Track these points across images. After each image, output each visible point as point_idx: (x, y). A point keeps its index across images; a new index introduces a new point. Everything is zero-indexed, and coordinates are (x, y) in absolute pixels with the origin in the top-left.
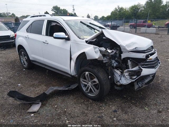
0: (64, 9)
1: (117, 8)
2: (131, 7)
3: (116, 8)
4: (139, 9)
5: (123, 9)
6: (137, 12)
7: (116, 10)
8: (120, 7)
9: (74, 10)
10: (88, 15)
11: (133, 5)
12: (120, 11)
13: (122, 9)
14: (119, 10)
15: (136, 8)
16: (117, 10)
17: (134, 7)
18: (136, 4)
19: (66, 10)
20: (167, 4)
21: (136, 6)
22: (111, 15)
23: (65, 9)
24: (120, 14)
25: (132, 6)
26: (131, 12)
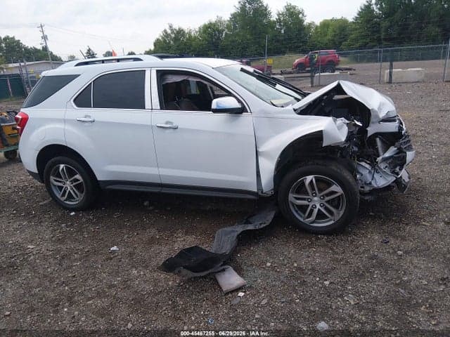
0: (6, 38)
1: (169, 31)
2: (203, 27)
3: (165, 31)
4: (220, 32)
5: (184, 32)
6: (219, 38)
7: (166, 35)
8: (176, 27)
9: (45, 38)
10: (89, 50)
11: (207, 23)
12: (176, 39)
13: (180, 32)
14: (173, 36)
15: (214, 31)
16: (169, 35)
17: (209, 27)
18: (213, 20)
19: (16, 39)
20: (279, 19)
21: (214, 25)
22: (154, 49)
23: (11, 36)
24: (178, 46)
25: (205, 25)
26: (205, 39)
